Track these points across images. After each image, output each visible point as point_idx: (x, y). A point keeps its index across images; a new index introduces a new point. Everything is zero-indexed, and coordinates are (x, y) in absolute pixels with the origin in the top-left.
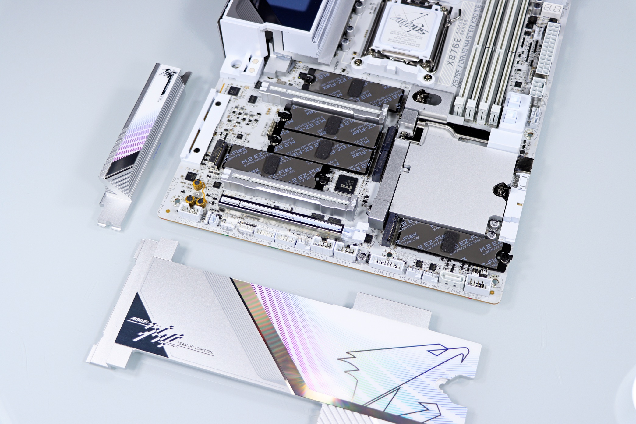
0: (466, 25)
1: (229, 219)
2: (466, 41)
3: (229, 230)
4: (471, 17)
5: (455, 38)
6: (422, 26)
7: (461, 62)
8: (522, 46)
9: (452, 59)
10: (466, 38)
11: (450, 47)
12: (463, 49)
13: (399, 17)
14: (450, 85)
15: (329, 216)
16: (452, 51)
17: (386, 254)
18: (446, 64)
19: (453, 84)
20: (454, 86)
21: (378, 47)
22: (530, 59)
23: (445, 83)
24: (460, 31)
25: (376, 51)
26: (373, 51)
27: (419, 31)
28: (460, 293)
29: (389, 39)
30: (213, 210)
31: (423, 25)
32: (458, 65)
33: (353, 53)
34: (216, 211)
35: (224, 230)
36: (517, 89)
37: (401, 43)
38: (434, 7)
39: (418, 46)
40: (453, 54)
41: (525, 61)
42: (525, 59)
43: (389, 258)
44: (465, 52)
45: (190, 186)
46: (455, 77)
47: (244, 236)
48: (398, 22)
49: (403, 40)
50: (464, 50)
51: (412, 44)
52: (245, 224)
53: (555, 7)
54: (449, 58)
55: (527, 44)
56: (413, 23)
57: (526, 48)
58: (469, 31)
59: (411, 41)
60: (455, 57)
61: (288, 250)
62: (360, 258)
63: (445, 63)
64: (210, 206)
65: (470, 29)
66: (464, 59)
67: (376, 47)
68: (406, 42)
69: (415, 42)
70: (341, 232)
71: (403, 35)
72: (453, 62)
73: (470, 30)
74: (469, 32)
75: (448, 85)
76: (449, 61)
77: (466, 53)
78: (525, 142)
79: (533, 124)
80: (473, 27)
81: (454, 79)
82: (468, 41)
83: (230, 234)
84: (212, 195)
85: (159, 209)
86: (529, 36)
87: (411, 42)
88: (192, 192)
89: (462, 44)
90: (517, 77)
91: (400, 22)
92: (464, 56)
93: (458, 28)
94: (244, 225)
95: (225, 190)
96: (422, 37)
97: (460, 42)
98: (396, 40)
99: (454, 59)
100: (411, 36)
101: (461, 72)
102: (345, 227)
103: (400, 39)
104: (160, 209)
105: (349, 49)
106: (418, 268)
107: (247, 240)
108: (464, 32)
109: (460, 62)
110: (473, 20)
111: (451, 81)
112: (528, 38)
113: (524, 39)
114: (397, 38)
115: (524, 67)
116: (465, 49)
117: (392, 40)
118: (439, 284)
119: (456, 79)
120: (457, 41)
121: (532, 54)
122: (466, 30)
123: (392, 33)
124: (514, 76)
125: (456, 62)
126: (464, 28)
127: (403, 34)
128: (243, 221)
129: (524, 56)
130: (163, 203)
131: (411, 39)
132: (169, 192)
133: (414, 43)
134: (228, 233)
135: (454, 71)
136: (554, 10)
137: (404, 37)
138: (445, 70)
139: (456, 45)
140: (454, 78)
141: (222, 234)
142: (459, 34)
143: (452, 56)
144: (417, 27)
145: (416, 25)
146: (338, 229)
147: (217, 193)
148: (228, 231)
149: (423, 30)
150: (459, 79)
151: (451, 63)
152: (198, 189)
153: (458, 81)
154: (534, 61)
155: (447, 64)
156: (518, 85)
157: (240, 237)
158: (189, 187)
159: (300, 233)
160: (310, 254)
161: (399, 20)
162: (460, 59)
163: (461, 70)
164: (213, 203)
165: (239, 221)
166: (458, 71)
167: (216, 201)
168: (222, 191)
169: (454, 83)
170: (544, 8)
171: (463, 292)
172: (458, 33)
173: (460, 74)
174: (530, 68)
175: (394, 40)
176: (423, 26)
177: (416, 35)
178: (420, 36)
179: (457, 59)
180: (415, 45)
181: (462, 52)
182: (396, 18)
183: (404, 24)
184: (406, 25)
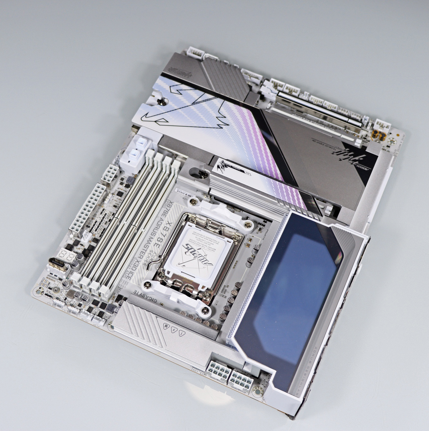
0: (146, 260)
2: (150, 244)
4: (139, 267)
5: (158, 248)
6: (186, 253)
9: (167, 228)
10: (149, 246)
11: (165, 239)
12: (154, 236)
13: (205, 266)
16: (164, 235)
20: (172, 202)
22: (102, 216)
23: (178, 206)
24: (152, 255)
27: (190, 247)
29: (218, 244)
31: (186, 254)
32: (163, 220)
36: (122, 190)
37: (209, 238)
40: (164, 233)
41: (107, 215)
42: (106, 217)
48: (206, 260)
49: (206, 240)
51: (200, 235)
54: (169, 229)
55: (100, 231)
56: (194, 256)
57: (101, 227)
58: (145, 253)
60: (163, 229)
65: (143, 255)
69: (196, 237)
71: (206, 246)
72: (166, 224)
73: (144, 253)
75: (176, 204)
82: (148, 243)
86: (95, 238)
87: (200, 238)
89: (154, 241)
91: (205, 260)
92: (156, 228)
96: (189, 241)
97: (156, 243)
100: (199, 244)
108: (149, 252)
110: (138, 264)
111: (173, 207)
112: (97, 237)
114: (211, 243)
115: (110, 210)
117: (216, 242)
120: (158, 244)
122: (146, 254)
123: (214, 249)
124: (120, 202)
125: (164, 224)
130: (402, 141)
133: (197, 237)
135: (168, 216)
136: (65, 254)
137: (204, 244)
139: (159, 241)
140: (170, 209)
142: (154, 251)
143: (166, 230)
144: (191, 252)
145: (191, 255)
149: (187, 249)
151: (169, 223)
155: (172, 223)
156: (121, 193)
161: (205, 262)
162: (160, 226)
163: (162, 216)
166: (165, 216)
169: (171, 205)
170: (73, 257)
172: (154, 253)
173: (164, 213)
176: (185, 253)
177: (194, 244)
178: (191, 243)
179: (162, 227)
180: (196, 234)
181: (156, 232)
182: (208, 264)
183: (202, 258)
184: (200, 255)
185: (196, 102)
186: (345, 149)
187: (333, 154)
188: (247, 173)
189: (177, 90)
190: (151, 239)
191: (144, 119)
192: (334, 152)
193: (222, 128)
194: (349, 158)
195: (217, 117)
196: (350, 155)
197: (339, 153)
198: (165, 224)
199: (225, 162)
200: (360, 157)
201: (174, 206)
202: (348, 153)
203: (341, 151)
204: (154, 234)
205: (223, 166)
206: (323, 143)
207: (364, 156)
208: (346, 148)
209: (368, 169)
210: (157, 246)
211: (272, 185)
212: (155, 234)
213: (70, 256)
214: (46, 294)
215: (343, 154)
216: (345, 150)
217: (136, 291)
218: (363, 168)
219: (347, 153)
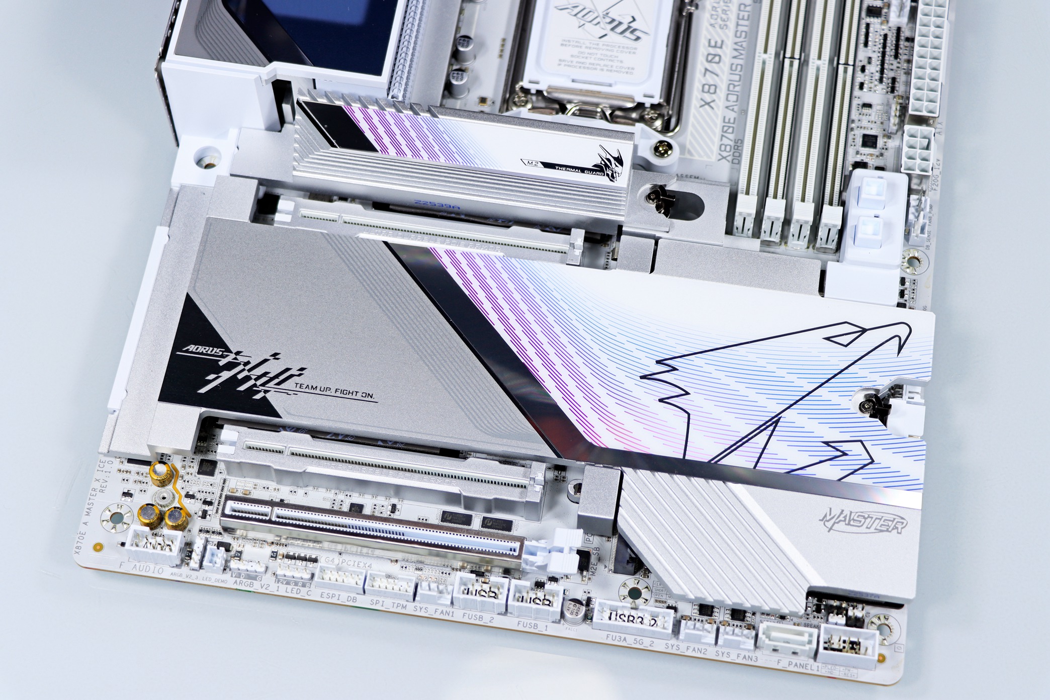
0: (729, 5)
1: (249, 550)
2: (736, 43)
3: (252, 577)
5: (710, 40)
6: (632, 20)
7: (733, 98)
9: (709, 92)
10: (736, 36)
11: (702, 63)
12: (732, 64)
13: (574, 2)
14: (714, 157)
15: (481, 514)
16: (708, 73)
17: (625, 592)
18: (698, 106)
19: (720, 154)
20: (724, 160)
21: (537, 83)
22: (888, 74)
23: (702, 154)
24: (719, 20)
25: (533, 91)
26: (526, 91)
27: (627, 34)
28: (809, 667)
29: (560, 60)
30: (208, 532)
31: (633, 17)
32: (727, 107)
33: (477, 100)
34: (213, 532)
35: (240, 577)
36: (868, 152)
37: (588, 68)
39: (630, 70)
40: (710, 79)
41: (876, 80)
42: (877, 76)
43: (636, 601)
44: (737, 72)
45: (140, 478)
46: (724, 138)
47: (290, 587)
48: (575, 15)
49: (592, 61)
50: (734, 67)
51: (614, 68)
52: (288, 557)
54: (703, 91)
55: (875, 39)
56: (609, 15)
57: (876, 49)
58: (738, 18)
59: (612, 61)
60: (716, 86)
61: (399, 610)
62: (572, 613)
63: (695, 106)
64: (197, 524)
65: (742, 14)
66: (737, 89)
67: (530, 82)
68: (599, 65)
69: (621, 62)
70: (519, 557)
71: (590, 48)
72: (714, 101)
73: (741, 17)
74: (741, 22)
75: (709, 157)
76: (703, 98)
77: (740, 75)
78: (903, 281)
79: (917, 236)
80: (748, 8)
81: (722, 142)
82: (740, 44)
83: (256, 586)
84: (198, 495)
85: (76, 545)
86: (877, 17)
87: (610, 63)
88: (150, 494)
89: (727, 53)
90: (864, 123)
91: (580, 15)
93: (714, 13)
94: (286, 560)
95: (227, 477)
96: (635, 49)
97: (721, 47)
98: (577, 62)
99: (715, 92)
100: (609, 48)
101: (734, 123)
102: (526, 543)
103: (586, 58)
104: (79, 544)
105: (469, 92)
106: (705, 618)
107: (298, 596)
108: (728, 23)
109: (729, 99)
111: (715, 148)
112: (874, 22)
113: (868, 25)
114: (578, 57)
115: (876, 95)
116: (737, 65)
117: (566, 63)
118: (758, 653)
119: (725, 141)
120: (715, 46)
121: (891, 62)
122: (733, 17)
123: (566, 45)
124: (856, 121)
125: (719, 98)
126: (728, 12)
127: (591, 45)
128: (282, 550)
129: (874, 68)
130: (82, 528)
131: (611, 56)
132: (92, 497)
133: (619, 64)
134: (251, 585)
135: (719, 122)
137: (594, 51)
138: (699, 123)
139: (715, 55)
140: (721, 140)
141: (237, 589)
142: (718, 28)
143: (710, 86)
145: (618, 19)
146: (511, 550)
147: (210, 489)
148: (250, 581)
149: (635, 30)
150: (731, 140)
151: (708, 104)
152: (163, 483)
153: (730, 146)
154: (898, 80)
155: (701, 106)
156: (869, 144)
157: (282, 592)
158: (140, 482)
159: (420, 566)
160: (451, 614)
161: (576, 10)
162: (728, 90)
163: (735, 119)
164: (204, 515)
165: (273, 552)
166: (727, 120)
167: (211, 507)
168: (222, 481)
169: (722, 153)
171: (816, 664)
172: (716, 26)
173: (733, 127)
174: (891, 96)
175: (572, 62)
176: (634, 20)
177: (622, 45)
178: (629, 46)
179: (721, 92)
180: (623, 70)
181: (731, 74)
182: (569, 6)
183: (590, 17)
184: (595, 22)
185: (771, 428)
186: (268, 396)
187: (302, 369)
188: (534, 163)
189: (845, 454)
191: (903, 331)
192: (300, 375)
193: (658, 362)
194: (249, 370)
195: (687, 393)
196: (247, 378)
197: (284, 376)
198: (717, 101)
199: (606, 178)
200: (215, 381)
201: (712, 152)
202: (255, 385)
203: (278, 384)
206: (338, 394)
207: (203, 391)
208: (264, 398)
209: (187, 351)
212: (731, 70)
215: (271, 375)
216: (266, 392)
218: (201, 349)
219: (259, 383)
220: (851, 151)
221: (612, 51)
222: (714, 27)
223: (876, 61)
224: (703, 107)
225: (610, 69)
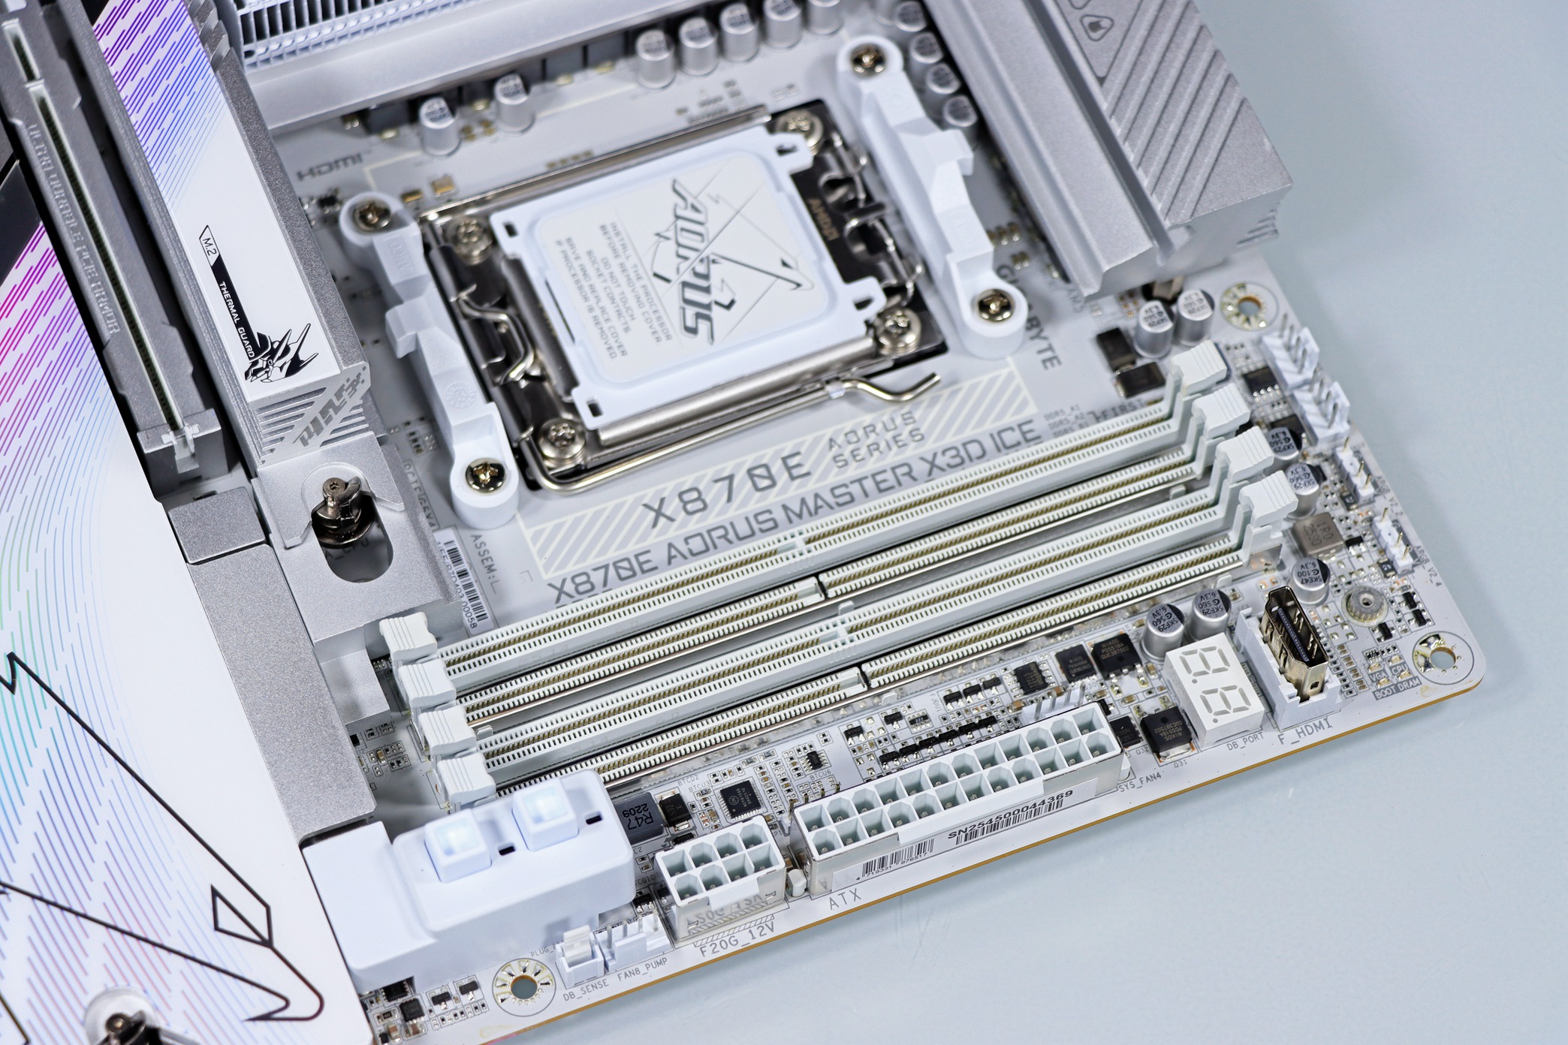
0: (895, 448)
2: (817, 496)
4: (950, 440)
5: (798, 454)
6: (726, 302)
7: (696, 545)
8: (950, 698)
10: (832, 490)
11: (739, 466)
12: (769, 512)
13: (704, 201)
16: (726, 482)
18: (645, 501)
19: (564, 581)
20: (556, 592)
23: (548, 554)
24: (851, 447)
27: (691, 311)
29: (569, 240)
31: (732, 302)
32: (670, 545)
36: (717, 808)
37: (580, 288)
38: (869, 287)
39: (618, 351)
40: (714, 494)
41: (880, 748)
42: (892, 746)
46: (600, 570)
48: (678, 217)
49: (599, 286)
51: (606, 326)
53: (1233, 688)
54: (681, 495)
55: (977, 707)
56: (714, 267)
57: (954, 720)
58: (873, 476)
59: (619, 314)
60: (704, 509)
63: (644, 496)
65: (889, 475)
68: (601, 301)
71: (624, 271)
72: (671, 520)
73: (879, 478)
74: (869, 483)
75: (547, 570)
76: (666, 502)
78: (472, 988)
81: (591, 573)
82: (820, 503)
86: (1023, 689)
87: (612, 314)
89: (789, 492)
90: (776, 774)
91: (681, 223)
93: (861, 433)
96: (668, 337)
97: (793, 478)
98: (581, 266)
99: (691, 513)
100: (643, 298)
103: (600, 275)
105: (446, 155)
108: (853, 465)
110: (939, 455)
111: (572, 568)
112: (1012, 691)
113: (995, 683)
114: (594, 262)
115: (851, 764)
116: (773, 520)
117: (570, 252)
119: (597, 577)
120: (789, 469)
122: (872, 465)
123: (606, 233)
124: (774, 759)
125: (682, 525)
126: (876, 454)
127: (631, 270)
129: (905, 733)
131: (628, 309)
133: (620, 329)
135: (631, 549)
136: (1214, 691)
137: (622, 279)
138: (610, 519)
139: (770, 477)
140: (595, 569)
143: (699, 498)
145: (714, 281)
149: (708, 318)
151: (659, 513)
155: (646, 506)
156: (735, 800)
161: (690, 214)
162: (709, 532)
166: (642, 558)
169: (569, 582)
170: (1194, 652)
172: (835, 449)
175: (578, 258)
176: (729, 307)
177: (662, 313)
178: (668, 326)
179: (697, 522)
180: (612, 341)
181: (747, 519)
182: (690, 200)
183: (686, 239)
184: (683, 252)
188: (211, 248)
190: (796, 508)
191: (303, 1003)
198: (675, 524)
199: (248, 363)
201: (563, 565)
204: (761, 518)
205: (273, 352)
210: (799, 465)
211: (166, 125)
212: (756, 516)
213: (1203, 668)
214: (1421, 620)
217: (1044, 361)
220: (703, 780)
221: (640, 304)
222: (831, 447)
223: (923, 731)
224: (647, 510)
225: (601, 319)
